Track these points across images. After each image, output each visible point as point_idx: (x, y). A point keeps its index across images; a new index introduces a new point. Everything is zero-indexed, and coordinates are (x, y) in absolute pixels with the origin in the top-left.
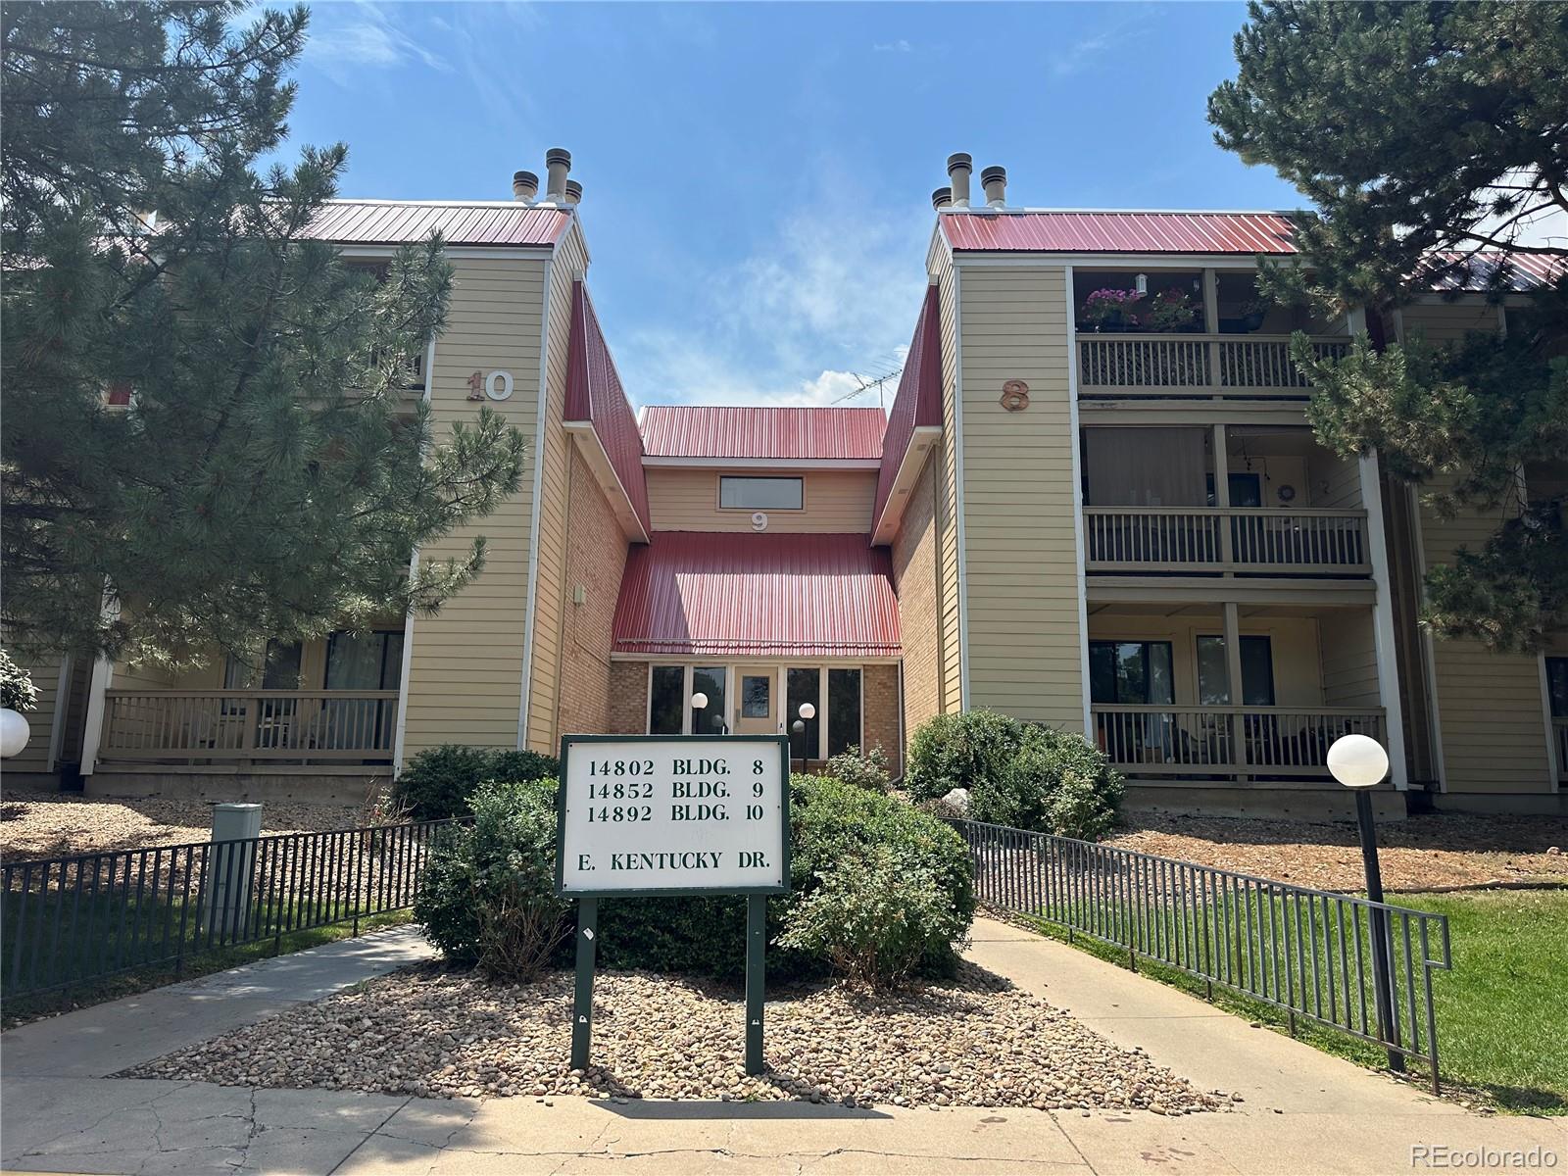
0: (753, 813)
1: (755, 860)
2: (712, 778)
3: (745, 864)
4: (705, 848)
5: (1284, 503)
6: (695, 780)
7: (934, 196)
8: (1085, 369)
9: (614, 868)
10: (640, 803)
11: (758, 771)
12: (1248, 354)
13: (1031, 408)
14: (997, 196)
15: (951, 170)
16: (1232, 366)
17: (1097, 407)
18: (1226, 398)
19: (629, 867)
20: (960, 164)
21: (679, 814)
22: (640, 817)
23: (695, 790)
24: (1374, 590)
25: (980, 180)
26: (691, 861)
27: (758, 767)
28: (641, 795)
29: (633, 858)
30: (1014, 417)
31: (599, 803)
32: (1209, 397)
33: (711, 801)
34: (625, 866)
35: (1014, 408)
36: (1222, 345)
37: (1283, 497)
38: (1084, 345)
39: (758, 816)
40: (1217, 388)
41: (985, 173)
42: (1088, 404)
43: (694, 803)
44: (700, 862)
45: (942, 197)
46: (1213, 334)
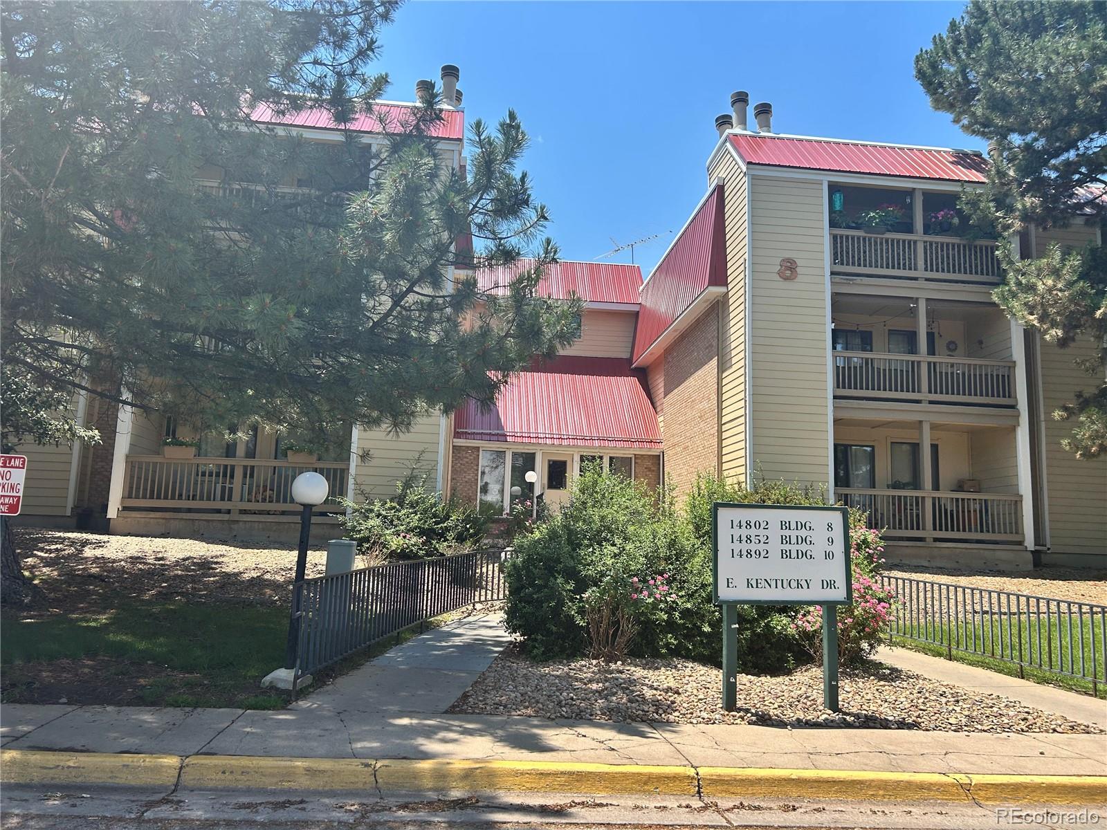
0: (828, 555)
1: (831, 584)
2: (803, 533)
3: (825, 587)
4: (802, 576)
5: (950, 353)
6: (794, 534)
7: (717, 120)
8: (835, 254)
9: (748, 587)
10: (761, 547)
11: (830, 529)
12: (942, 251)
13: (799, 278)
14: (766, 125)
15: (733, 103)
16: (931, 260)
17: (843, 281)
18: (927, 280)
19: (757, 587)
20: (741, 99)
21: (785, 555)
22: (762, 556)
23: (794, 540)
24: (1018, 416)
25: (753, 112)
26: (794, 584)
27: (830, 527)
28: (762, 542)
29: (759, 581)
30: (787, 284)
31: (737, 547)
32: (916, 279)
33: (804, 547)
34: (755, 586)
35: (786, 279)
36: (925, 242)
37: (949, 349)
38: (835, 238)
39: (831, 557)
40: (920, 273)
41: (756, 108)
42: (838, 278)
43: (794, 548)
44: (799, 585)
45: (724, 121)
46: (918, 235)
